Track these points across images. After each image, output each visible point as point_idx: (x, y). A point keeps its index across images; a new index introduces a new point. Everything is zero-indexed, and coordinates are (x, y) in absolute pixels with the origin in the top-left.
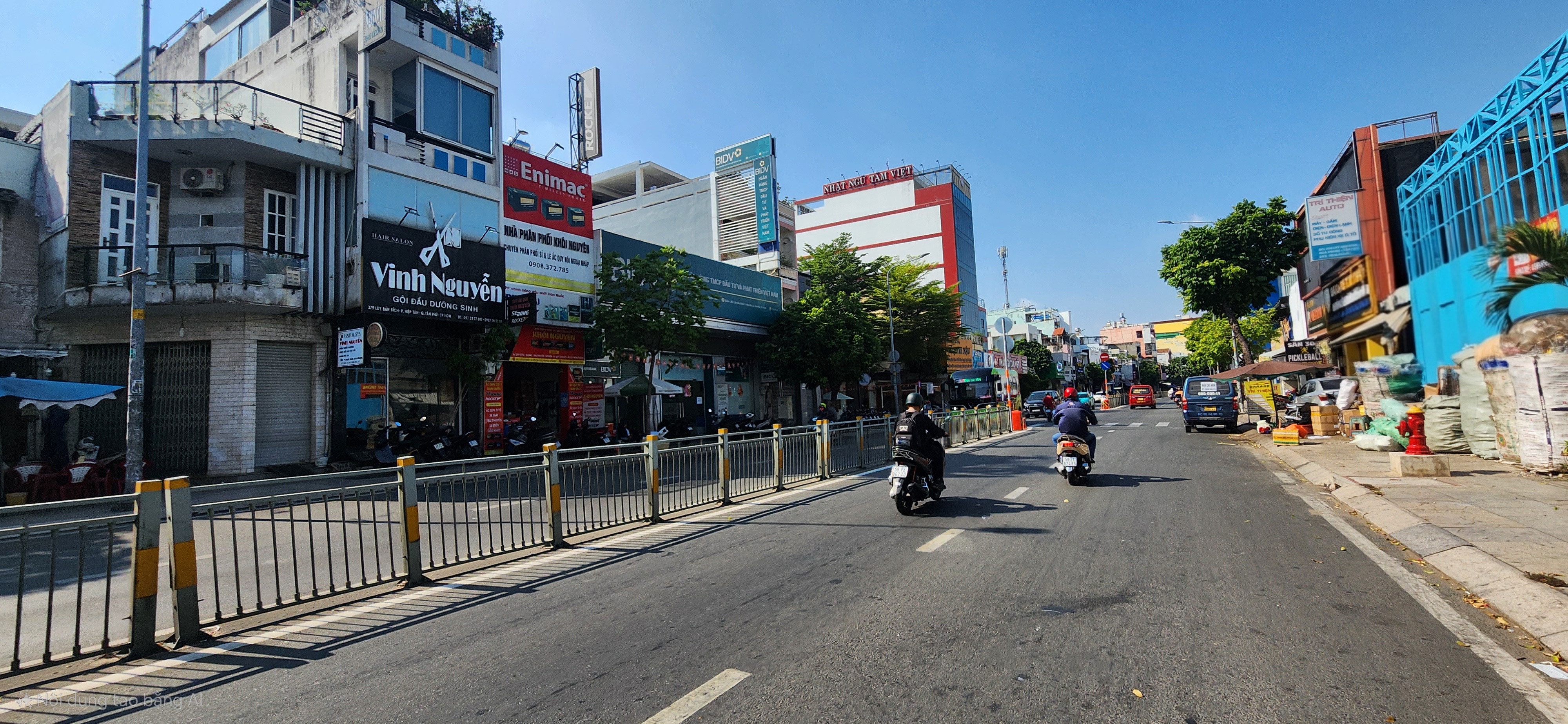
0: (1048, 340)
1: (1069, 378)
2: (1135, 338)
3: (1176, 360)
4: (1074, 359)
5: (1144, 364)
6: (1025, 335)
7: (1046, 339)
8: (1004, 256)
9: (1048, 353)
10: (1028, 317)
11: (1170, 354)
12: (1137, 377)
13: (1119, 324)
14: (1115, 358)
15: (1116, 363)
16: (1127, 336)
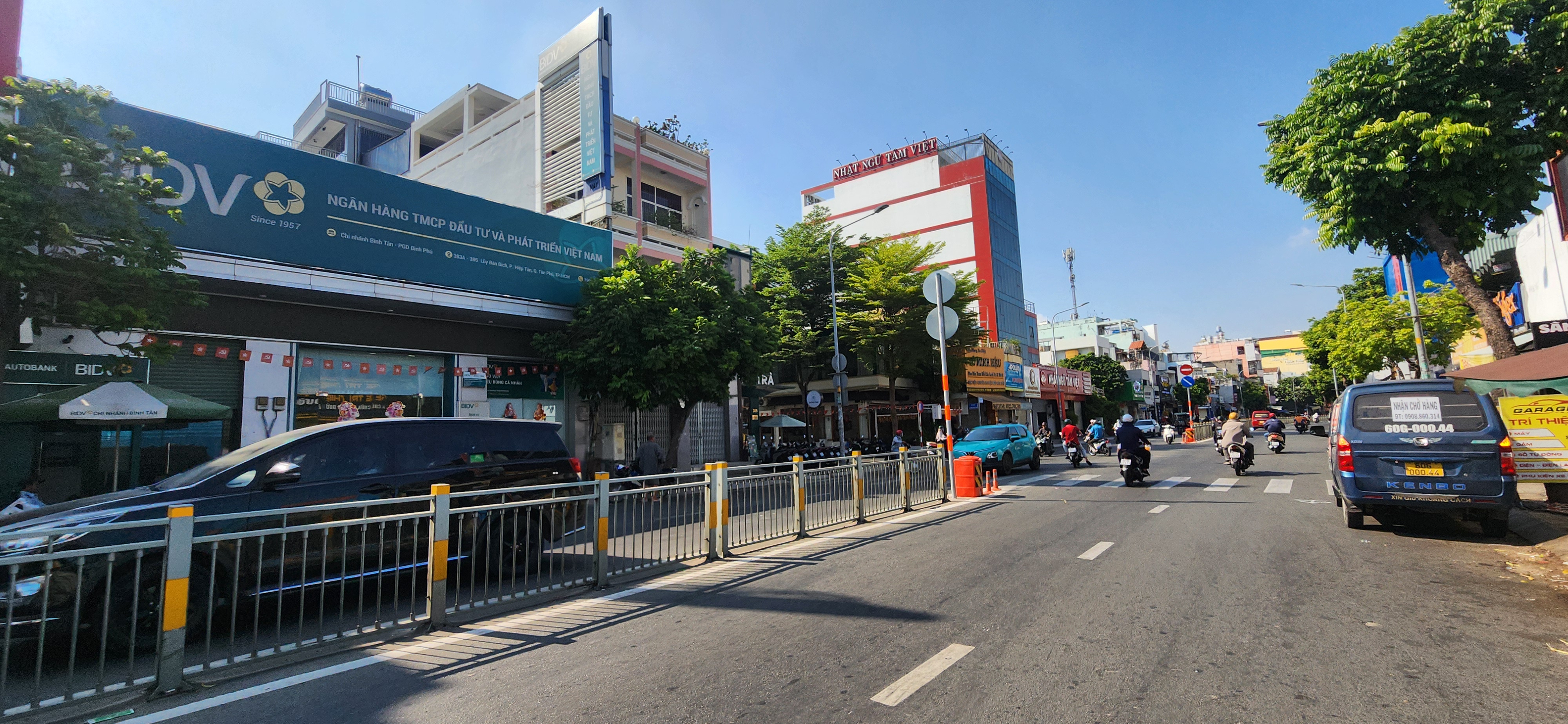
0: (1124, 355)
1: (1150, 401)
2: (1235, 355)
3: (1288, 381)
4: (1158, 378)
5: (1247, 385)
6: (1093, 348)
7: (1121, 354)
8: (1071, 259)
9: (1122, 371)
10: (1101, 329)
11: (1279, 373)
12: (1239, 401)
13: (1215, 339)
14: (1211, 377)
15: (1212, 383)
16: (1225, 352)
